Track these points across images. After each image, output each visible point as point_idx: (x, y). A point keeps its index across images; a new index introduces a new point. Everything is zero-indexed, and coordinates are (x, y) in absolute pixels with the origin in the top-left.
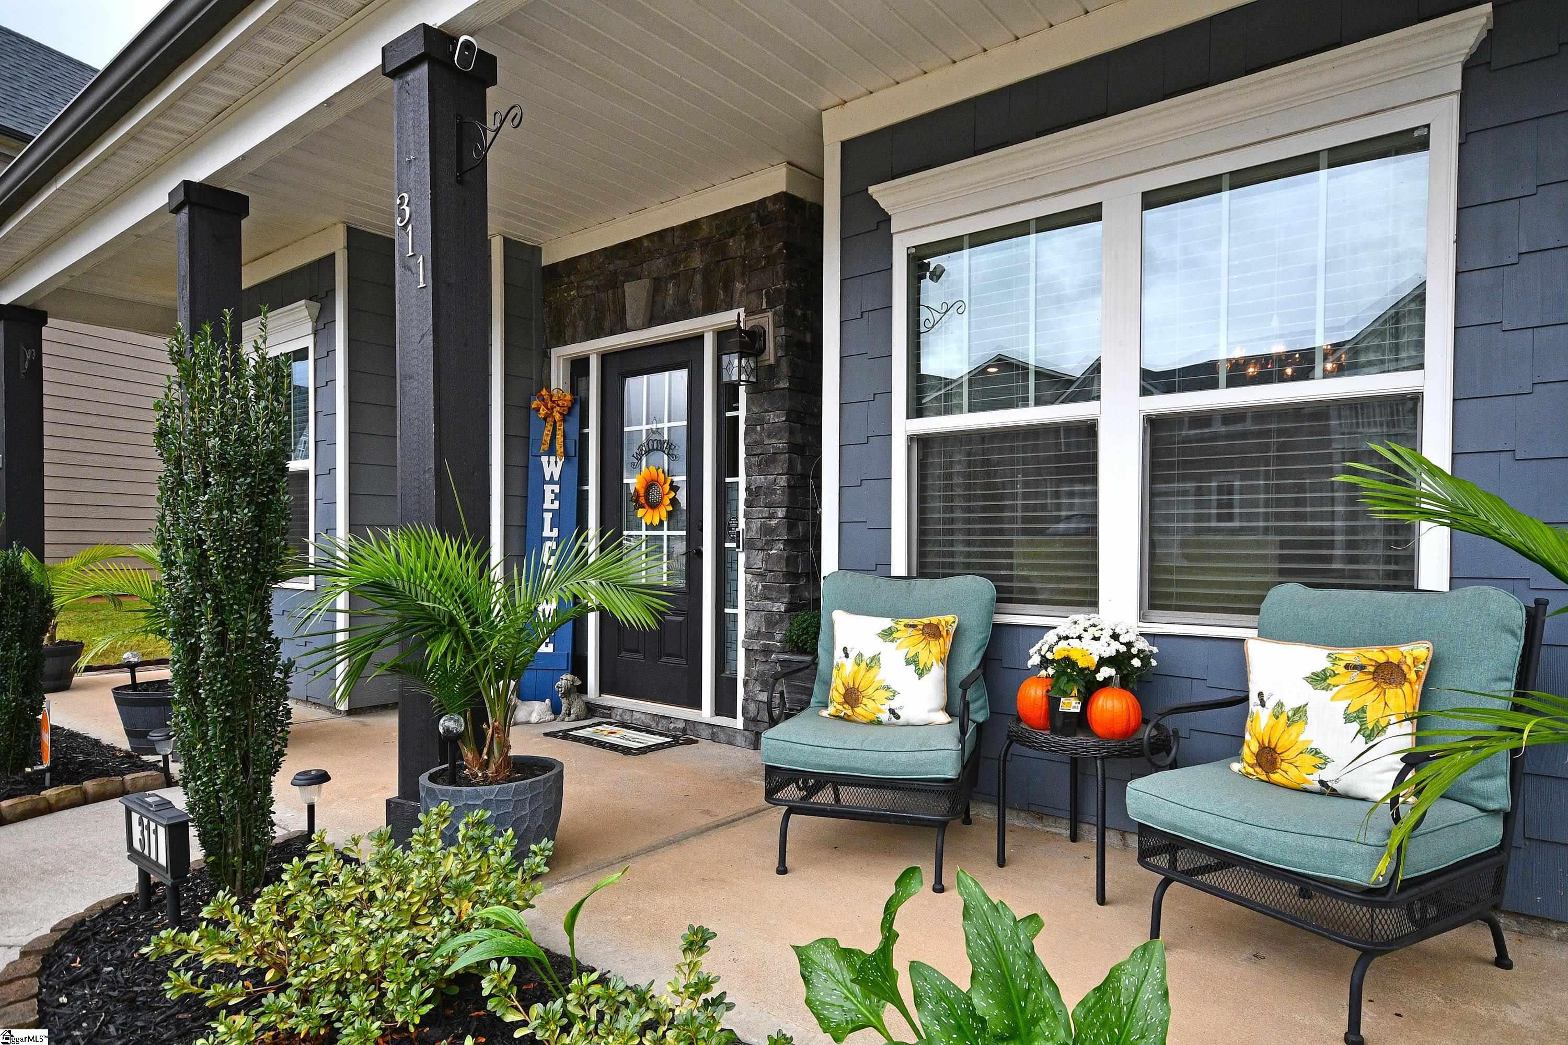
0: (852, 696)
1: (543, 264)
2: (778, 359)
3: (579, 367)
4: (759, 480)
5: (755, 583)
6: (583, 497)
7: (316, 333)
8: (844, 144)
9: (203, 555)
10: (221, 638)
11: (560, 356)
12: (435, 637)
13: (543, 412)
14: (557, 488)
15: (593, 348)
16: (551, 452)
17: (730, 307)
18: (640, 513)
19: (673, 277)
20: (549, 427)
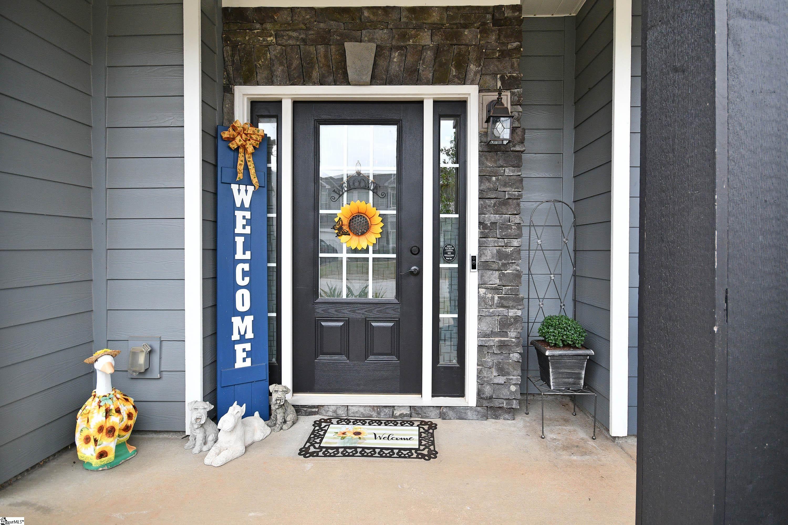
1: (225, 5)
4: (495, 217)
5: (490, 296)
11: (246, 94)
14: (248, 214)
17: (463, 82)
18: (343, 238)
19: (398, 48)
20: (242, 157)
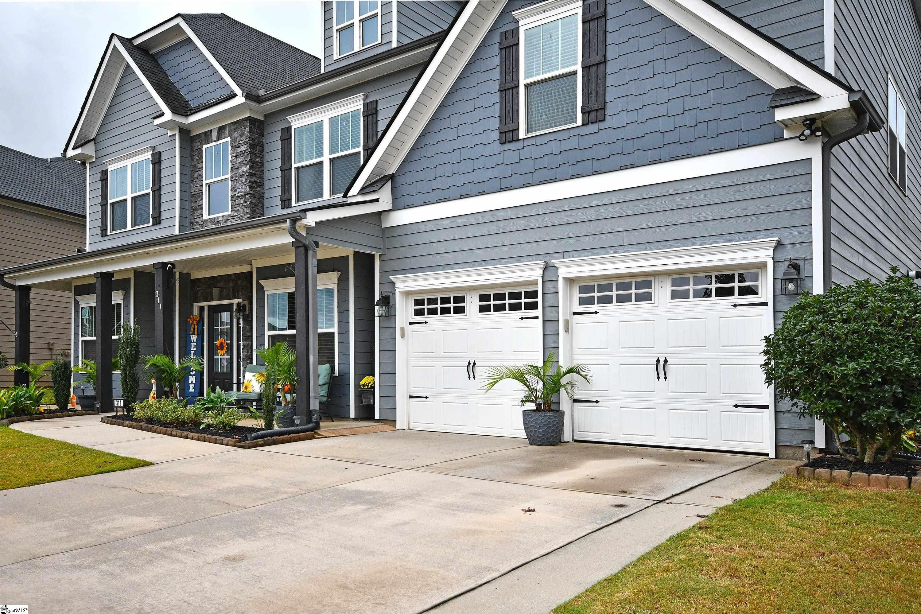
0: (246, 388)
1: (191, 278)
2: (249, 313)
3: (202, 309)
4: (245, 343)
6: (203, 346)
7: (124, 299)
8: (256, 268)
9: (127, 359)
10: (130, 372)
11: (196, 306)
12: (164, 373)
13: (191, 322)
14: (195, 344)
15: (206, 304)
16: (193, 334)
17: (239, 298)
18: (219, 351)
19: (225, 288)
20: (193, 326)
